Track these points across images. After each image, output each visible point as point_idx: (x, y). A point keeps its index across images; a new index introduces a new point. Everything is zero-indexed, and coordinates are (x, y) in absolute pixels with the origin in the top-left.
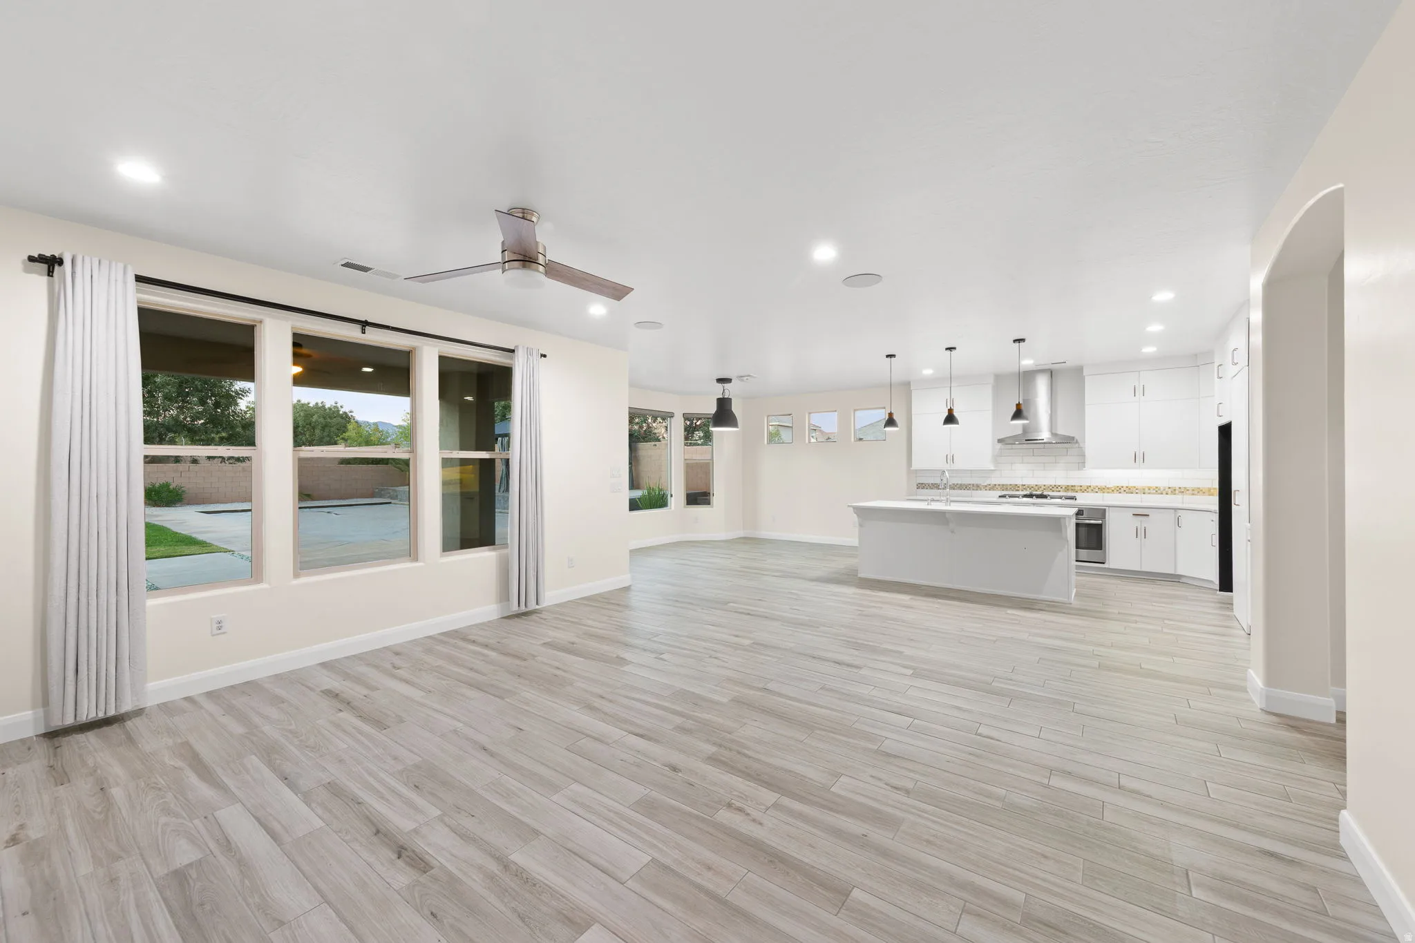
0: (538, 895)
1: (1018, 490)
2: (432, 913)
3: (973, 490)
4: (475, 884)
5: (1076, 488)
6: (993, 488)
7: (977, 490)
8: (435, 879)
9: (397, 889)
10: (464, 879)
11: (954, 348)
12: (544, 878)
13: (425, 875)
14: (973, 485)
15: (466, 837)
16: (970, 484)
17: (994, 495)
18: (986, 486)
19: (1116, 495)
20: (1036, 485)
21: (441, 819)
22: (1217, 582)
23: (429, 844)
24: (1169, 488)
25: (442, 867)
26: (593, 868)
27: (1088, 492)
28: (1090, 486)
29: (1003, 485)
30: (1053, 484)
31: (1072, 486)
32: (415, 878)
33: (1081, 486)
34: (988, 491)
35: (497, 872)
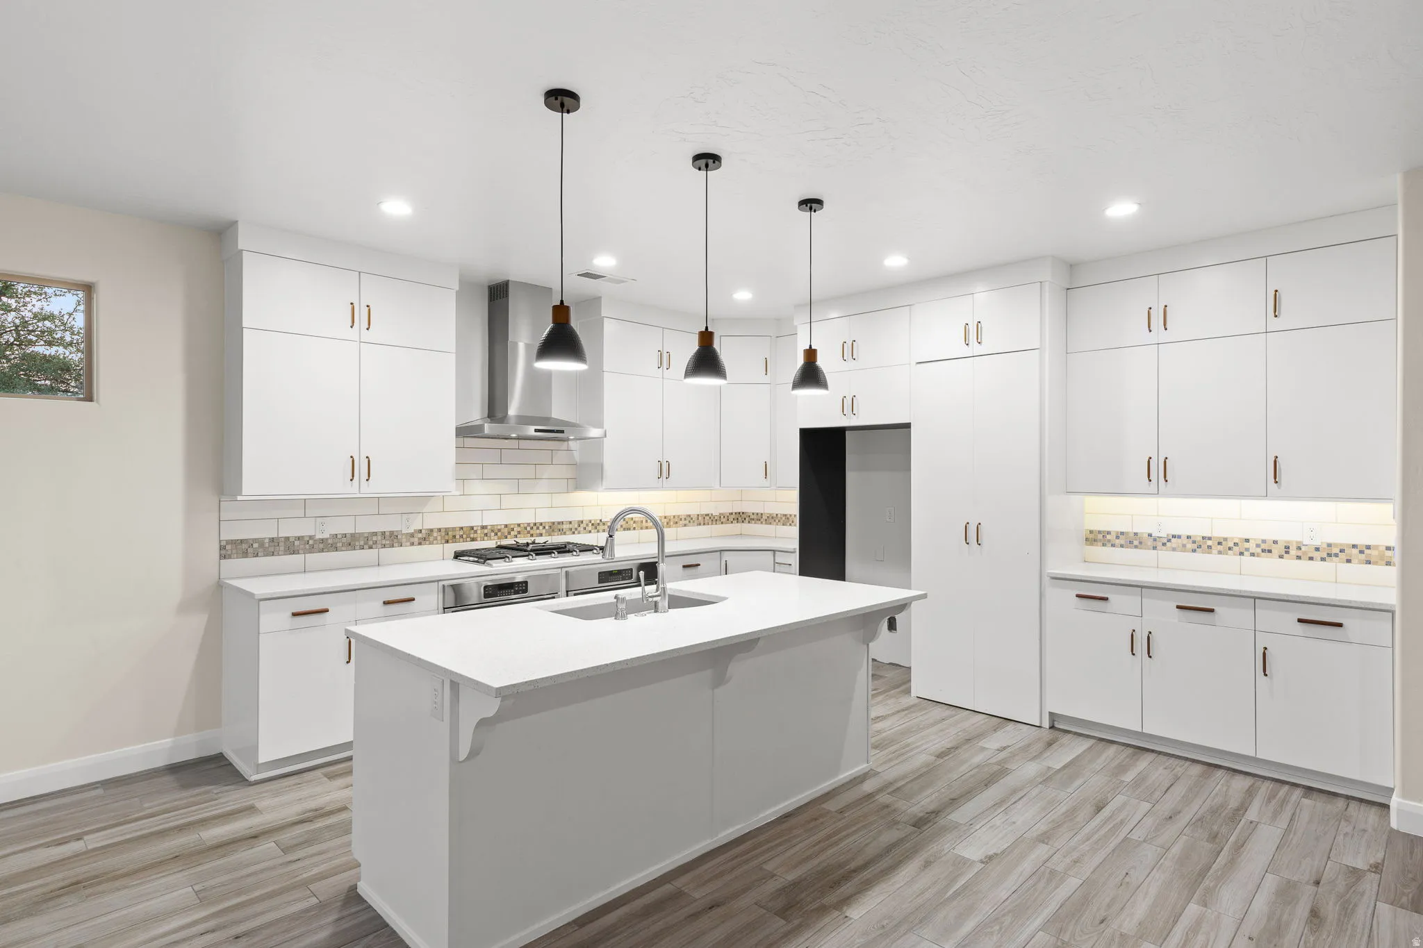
1: (473, 540)
3: (384, 546)
5: (564, 526)
6: (425, 537)
14: (383, 533)
16: (375, 534)
18: (412, 535)
20: (506, 526)
24: (665, 517)
27: (579, 533)
28: (582, 522)
30: (532, 521)
31: (559, 523)
33: (570, 523)
34: (416, 548)
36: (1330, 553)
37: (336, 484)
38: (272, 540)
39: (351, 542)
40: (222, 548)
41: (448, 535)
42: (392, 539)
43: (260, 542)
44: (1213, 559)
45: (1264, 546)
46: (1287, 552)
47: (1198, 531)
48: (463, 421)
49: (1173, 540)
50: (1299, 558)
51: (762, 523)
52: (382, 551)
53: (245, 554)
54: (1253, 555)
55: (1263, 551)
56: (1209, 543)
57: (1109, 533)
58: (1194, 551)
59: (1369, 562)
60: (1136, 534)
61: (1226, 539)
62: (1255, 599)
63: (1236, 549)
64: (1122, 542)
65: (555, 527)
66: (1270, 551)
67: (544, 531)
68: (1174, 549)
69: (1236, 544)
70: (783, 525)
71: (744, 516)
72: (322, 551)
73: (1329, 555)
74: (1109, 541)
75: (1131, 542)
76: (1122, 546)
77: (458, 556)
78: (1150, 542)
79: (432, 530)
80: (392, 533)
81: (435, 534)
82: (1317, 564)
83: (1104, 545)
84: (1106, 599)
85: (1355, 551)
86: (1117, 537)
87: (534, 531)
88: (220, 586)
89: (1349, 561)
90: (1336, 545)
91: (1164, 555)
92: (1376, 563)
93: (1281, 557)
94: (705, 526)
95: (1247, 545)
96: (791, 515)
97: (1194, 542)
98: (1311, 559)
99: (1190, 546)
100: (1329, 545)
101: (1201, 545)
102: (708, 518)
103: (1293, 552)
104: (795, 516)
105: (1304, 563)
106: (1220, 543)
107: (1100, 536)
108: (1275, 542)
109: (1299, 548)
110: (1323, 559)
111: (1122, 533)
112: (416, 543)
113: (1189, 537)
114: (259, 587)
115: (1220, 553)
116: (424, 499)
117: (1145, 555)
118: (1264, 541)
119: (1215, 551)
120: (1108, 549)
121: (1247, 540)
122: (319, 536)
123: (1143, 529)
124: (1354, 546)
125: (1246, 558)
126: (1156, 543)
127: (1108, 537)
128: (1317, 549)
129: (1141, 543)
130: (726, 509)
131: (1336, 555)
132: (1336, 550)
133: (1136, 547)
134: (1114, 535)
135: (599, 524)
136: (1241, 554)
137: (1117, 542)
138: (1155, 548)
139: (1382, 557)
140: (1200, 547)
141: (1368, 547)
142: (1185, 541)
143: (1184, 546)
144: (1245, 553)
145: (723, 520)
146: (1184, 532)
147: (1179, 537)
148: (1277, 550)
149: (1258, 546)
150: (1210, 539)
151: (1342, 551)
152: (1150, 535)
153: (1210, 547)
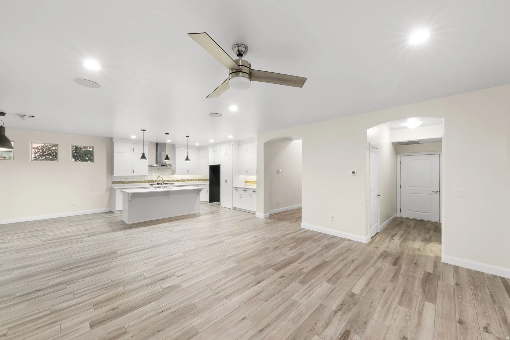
0: (347, 302)
1: (153, 182)
2: (364, 324)
3: (138, 183)
4: (349, 316)
6: (145, 182)
7: (139, 183)
8: (351, 327)
9: (360, 337)
10: (348, 319)
11: (168, 134)
12: (340, 301)
13: (351, 331)
14: (138, 181)
15: (328, 322)
16: (136, 181)
17: (147, 185)
18: (143, 181)
19: (180, 182)
21: (319, 335)
22: (209, 201)
23: (336, 334)
25: (345, 326)
26: (332, 292)
29: (149, 181)
32: (353, 333)
35: (342, 312)
37: (129, 174)
38: (120, 182)
39: (132, 182)
40: (112, 182)
41: (149, 182)
42: (139, 182)
43: (118, 182)
48: (150, 165)
52: (137, 184)
53: (116, 184)
65: (168, 181)
72: (127, 183)
77: (150, 185)
79: (146, 181)
80: (139, 181)
88: (112, 188)
114: (116, 188)
116: (145, 176)
122: (127, 181)
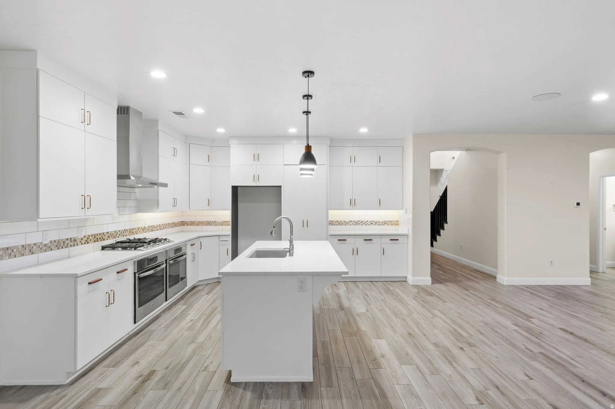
6: (87, 240)
18: (82, 239)
20: (114, 232)
33: (135, 229)
34: (83, 246)
36: (385, 223)
37: (76, 212)
38: (23, 246)
42: (74, 242)
43: (17, 248)
44: (360, 227)
45: (371, 222)
46: (376, 224)
47: (356, 219)
49: (350, 222)
50: (378, 225)
51: (194, 225)
53: (10, 256)
54: (369, 225)
55: (371, 224)
56: (359, 222)
57: (333, 221)
58: (355, 225)
59: (392, 225)
60: (341, 221)
61: (363, 221)
62: (381, 235)
63: (365, 224)
64: (337, 224)
66: (372, 224)
67: (127, 233)
68: (350, 225)
69: (365, 222)
70: (206, 226)
71: (184, 223)
72: (45, 251)
73: (385, 224)
74: (333, 224)
75: (339, 224)
76: (337, 225)
77: (103, 248)
78: (344, 223)
80: (74, 238)
81: (91, 238)
82: (382, 226)
83: (332, 225)
84: (346, 240)
85: (389, 222)
86: (336, 222)
87: (125, 234)
89: (388, 225)
90: (386, 221)
91: (348, 227)
92: (393, 225)
93: (375, 225)
94: (174, 228)
95: (367, 222)
96: (210, 221)
97: (355, 222)
98: (381, 225)
99: (354, 224)
100: (384, 221)
101: (357, 223)
102: (174, 224)
103: (377, 223)
104: (230, 221)
105: (380, 226)
106: (361, 222)
107: (331, 222)
108: (374, 221)
109: (379, 222)
110: (383, 225)
111: (337, 221)
112: (83, 243)
113: (354, 221)
115: (361, 225)
117: (343, 227)
118: (371, 221)
119: (360, 225)
120: (333, 226)
121: (367, 221)
123: (342, 219)
124: (389, 221)
125: (368, 226)
126: (346, 223)
127: (333, 222)
128: (382, 222)
129: (342, 224)
130: (176, 220)
131: (386, 224)
132: (386, 222)
133: (341, 225)
134: (335, 222)
135: (144, 229)
136: (366, 225)
137: (336, 224)
138: (346, 225)
139: (394, 223)
140: (357, 224)
141: (392, 221)
142: (353, 222)
143: (353, 224)
144: (367, 225)
145: (178, 225)
146: (353, 220)
147: (352, 221)
148: (374, 223)
149: (370, 222)
150: (359, 221)
151: (387, 222)
152: (344, 221)
153: (359, 224)
